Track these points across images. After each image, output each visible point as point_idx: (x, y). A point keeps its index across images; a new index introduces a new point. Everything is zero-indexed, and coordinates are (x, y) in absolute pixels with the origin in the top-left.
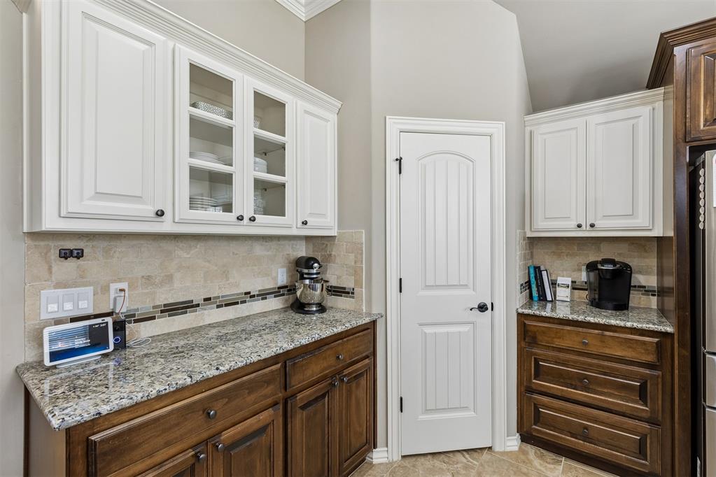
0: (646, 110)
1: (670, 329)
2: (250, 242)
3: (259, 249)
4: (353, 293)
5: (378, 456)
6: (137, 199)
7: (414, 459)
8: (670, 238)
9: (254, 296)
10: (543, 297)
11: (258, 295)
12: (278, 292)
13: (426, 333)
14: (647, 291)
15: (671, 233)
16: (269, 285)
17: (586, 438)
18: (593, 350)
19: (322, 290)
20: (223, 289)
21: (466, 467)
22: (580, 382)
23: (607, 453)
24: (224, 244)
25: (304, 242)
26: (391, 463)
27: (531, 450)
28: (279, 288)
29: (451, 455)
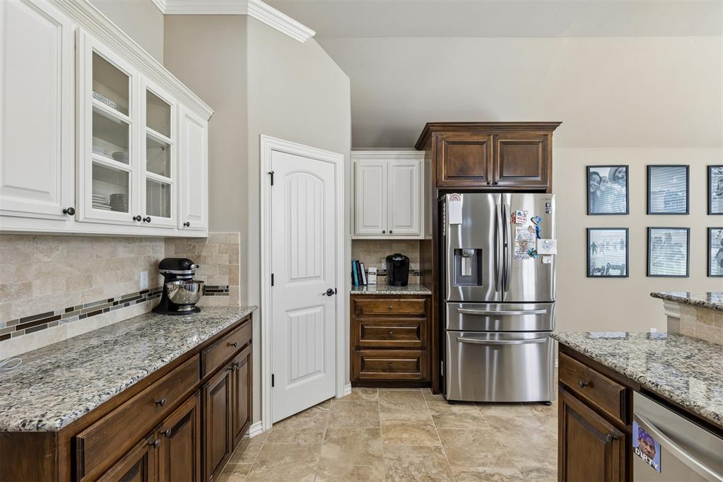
0: (416, 162)
1: (430, 293)
2: (114, 243)
3: (122, 251)
4: (227, 291)
5: (254, 430)
6: (44, 194)
7: (283, 423)
8: (430, 241)
9: (116, 303)
10: (361, 283)
11: (121, 302)
12: (139, 297)
13: (291, 318)
14: (416, 273)
15: (431, 238)
16: (132, 290)
17: (391, 370)
18: (394, 312)
19: (199, 291)
20: (86, 297)
21: (322, 414)
22: (388, 334)
23: (400, 375)
24: (87, 246)
25: (163, 244)
26: (265, 433)
27: (359, 390)
28: (141, 293)
29: (309, 411)
